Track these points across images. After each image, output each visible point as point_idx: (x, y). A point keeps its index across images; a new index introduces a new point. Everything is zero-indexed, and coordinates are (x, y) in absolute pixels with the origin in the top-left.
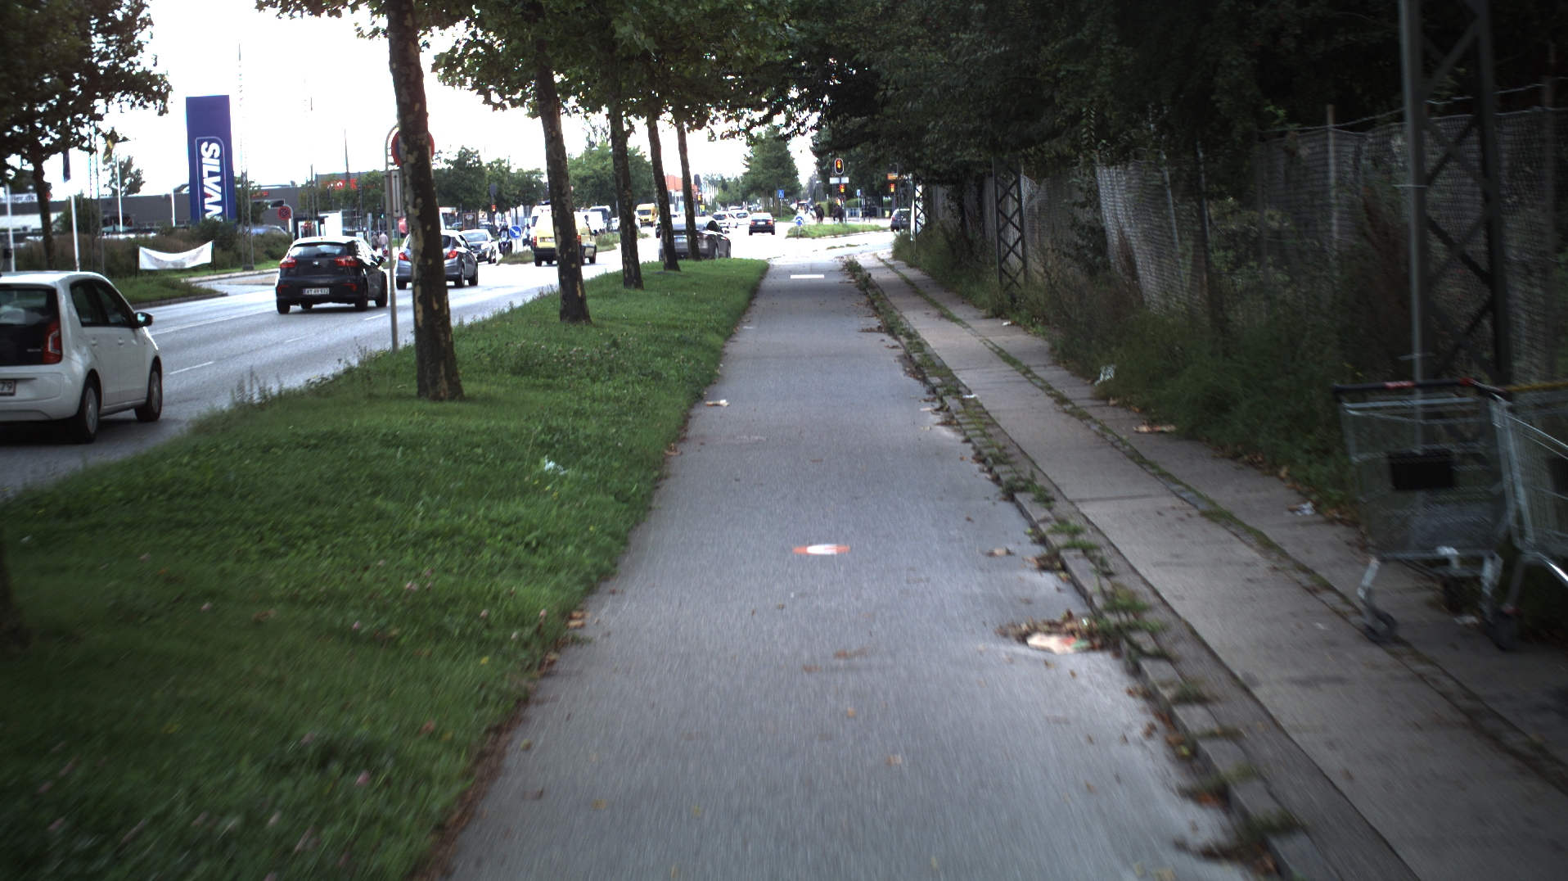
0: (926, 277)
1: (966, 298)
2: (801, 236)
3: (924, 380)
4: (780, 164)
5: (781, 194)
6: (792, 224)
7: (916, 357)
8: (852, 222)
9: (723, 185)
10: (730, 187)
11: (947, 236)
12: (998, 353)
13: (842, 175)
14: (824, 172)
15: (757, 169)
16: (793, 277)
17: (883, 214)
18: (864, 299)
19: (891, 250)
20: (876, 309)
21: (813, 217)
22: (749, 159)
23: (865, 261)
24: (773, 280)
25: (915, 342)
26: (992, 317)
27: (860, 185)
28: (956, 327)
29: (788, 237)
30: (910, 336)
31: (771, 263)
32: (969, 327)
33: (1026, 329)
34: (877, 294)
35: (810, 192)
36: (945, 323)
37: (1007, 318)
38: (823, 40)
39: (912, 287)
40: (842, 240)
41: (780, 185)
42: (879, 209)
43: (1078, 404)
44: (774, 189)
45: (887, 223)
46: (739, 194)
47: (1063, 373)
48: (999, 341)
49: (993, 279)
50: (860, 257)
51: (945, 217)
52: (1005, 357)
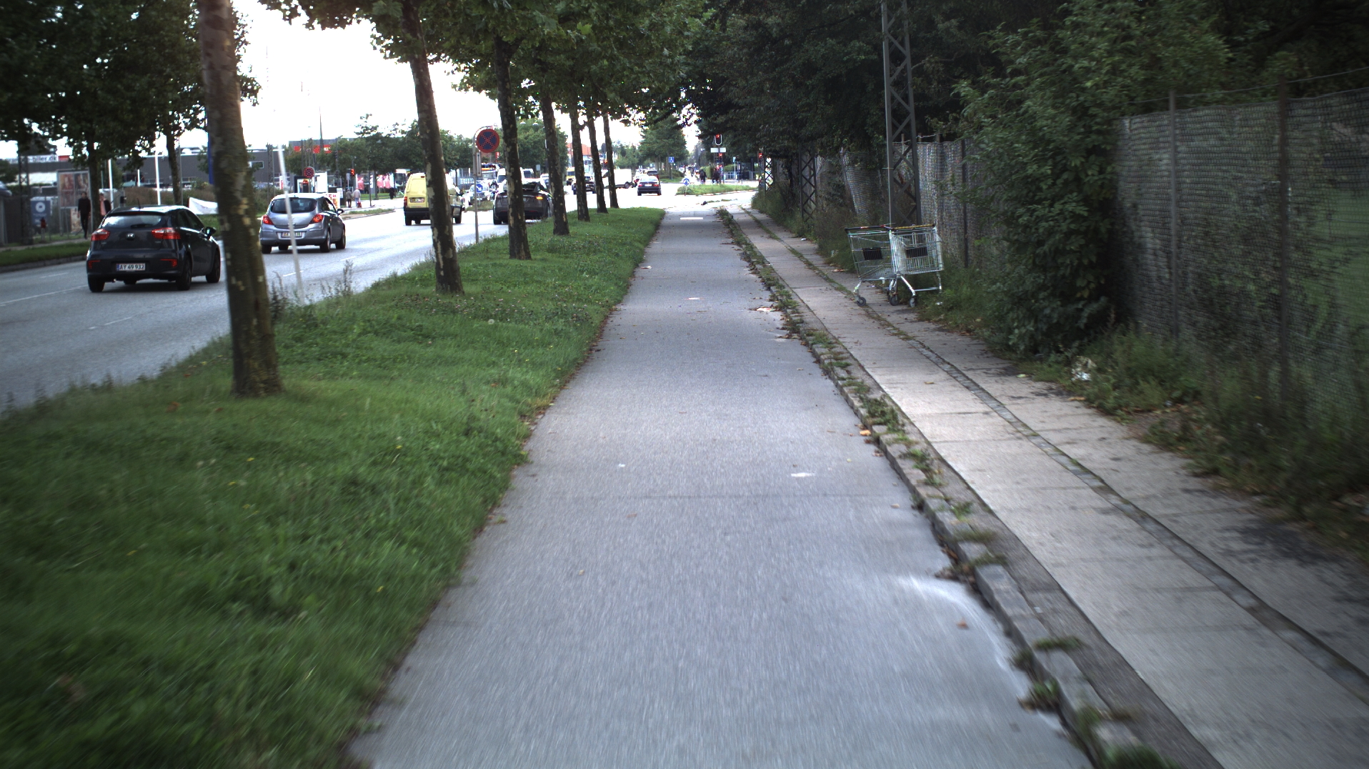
0: (768, 218)
1: (787, 228)
2: (688, 194)
3: (750, 261)
4: (670, 135)
5: (671, 159)
6: (680, 185)
7: (749, 253)
8: (729, 183)
9: (623, 152)
10: (629, 153)
11: (781, 192)
12: (791, 250)
13: (721, 146)
14: (707, 146)
15: (652, 139)
16: (682, 219)
17: (754, 177)
19: (750, 203)
20: (733, 234)
21: (698, 179)
23: (732, 209)
24: (670, 220)
25: (751, 247)
26: (797, 237)
27: (735, 153)
28: (776, 241)
29: (678, 194)
30: (746, 244)
31: (666, 210)
32: (783, 241)
33: (811, 241)
34: (735, 227)
35: (696, 158)
36: (771, 240)
37: (804, 237)
39: (758, 224)
40: (719, 197)
41: (671, 152)
42: (751, 173)
43: (816, 266)
44: (666, 156)
45: (755, 184)
46: (636, 160)
47: (818, 257)
48: (794, 246)
49: (799, 216)
50: (729, 207)
51: (782, 179)
52: (793, 251)
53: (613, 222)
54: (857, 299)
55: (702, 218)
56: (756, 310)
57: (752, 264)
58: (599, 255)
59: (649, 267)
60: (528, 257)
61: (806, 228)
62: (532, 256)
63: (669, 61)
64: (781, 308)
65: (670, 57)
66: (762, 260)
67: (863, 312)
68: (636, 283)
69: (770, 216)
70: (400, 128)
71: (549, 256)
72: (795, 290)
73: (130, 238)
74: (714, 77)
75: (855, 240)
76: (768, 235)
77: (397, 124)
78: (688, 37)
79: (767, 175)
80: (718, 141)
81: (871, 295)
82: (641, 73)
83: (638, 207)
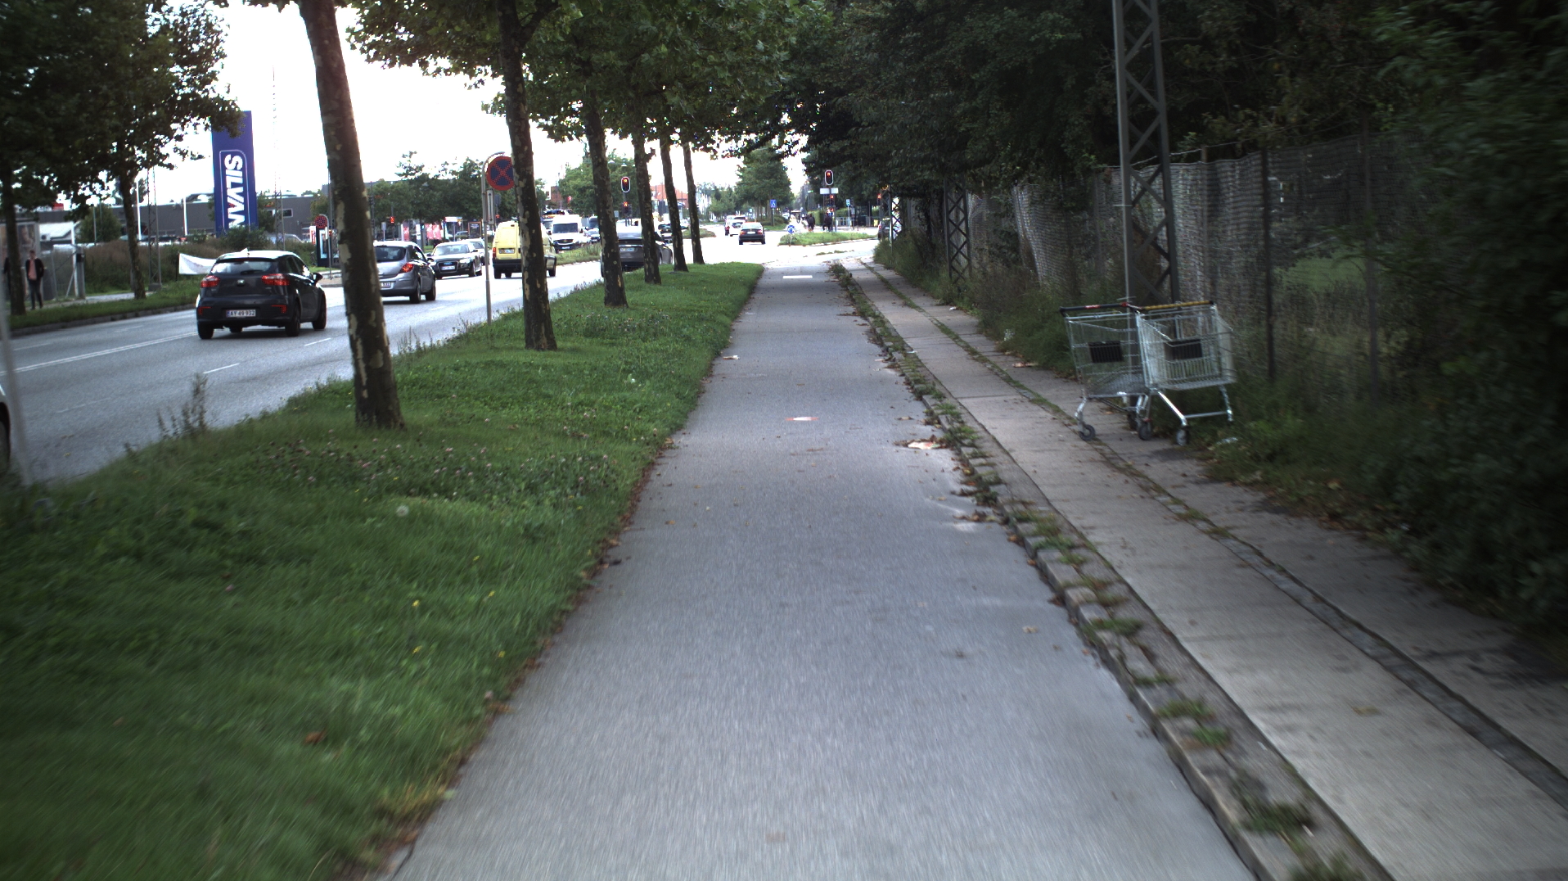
0: (898, 276)
1: (927, 291)
2: (793, 244)
3: (882, 345)
4: (772, 175)
5: (773, 204)
6: (784, 233)
7: (878, 330)
8: (842, 231)
9: (717, 194)
10: (723, 197)
11: (916, 241)
12: (939, 327)
13: (832, 186)
14: (816, 185)
15: (750, 179)
16: (785, 277)
17: (872, 223)
18: (845, 294)
19: (872, 255)
20: (853, 300)
21: (805, 226)
22: (742, 170)
23: (849, 264)
24: (768, 280)
25: (881, 321)
26: (943, 305)
27: (850, 195)
28: (914, 311)
29: (781, 244)
30: (875, 316)
31: (765, 266)
32: (924, 311)
33: (966, 311)
34: (856, 290)
35: (802, 201)
36: (907, 309)
37: (955, 305)
38: (810, 80)
39: (886, 284)
40: (831, 247)
41: (773, 195)
42: (868, 219)
43: (984, 354)
44: (767, 199)
45: (874, 232)
46: (733, 204)
47: (982, 338)
48: (943, 319)
49: (944, 275)
50: (845, 261)
51: (916, 225)
52: (944, 329)
53: (692, 284)
54: (1078, 428)
55: (811, 277)
56: (906, 445)
57: (886, 350)
58: (662, 340)
59: (735, 357)
60: (552, 346)
61: (955, 292)
62: (559, 344)
63: (764, 58)
64: (951, 442)
65: (766, 52)
66: (902, 347)
67: (1097, 456)
68: (713, 386)
69: (901, 273)
70: (450, 168)
71: (585, 343)
72: (963, 402)
73: (241, 285)
74: (827, 87)
75: (1077, 328)
76: (901, 302)
77: (446, 163)
78: (790, 25)
79: (894, 220)
80: (829, 179)
81: (1105, 423)
82: (718, 65)
83: (729, 261)
